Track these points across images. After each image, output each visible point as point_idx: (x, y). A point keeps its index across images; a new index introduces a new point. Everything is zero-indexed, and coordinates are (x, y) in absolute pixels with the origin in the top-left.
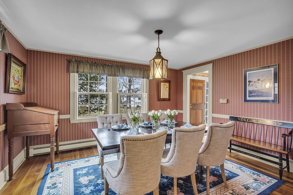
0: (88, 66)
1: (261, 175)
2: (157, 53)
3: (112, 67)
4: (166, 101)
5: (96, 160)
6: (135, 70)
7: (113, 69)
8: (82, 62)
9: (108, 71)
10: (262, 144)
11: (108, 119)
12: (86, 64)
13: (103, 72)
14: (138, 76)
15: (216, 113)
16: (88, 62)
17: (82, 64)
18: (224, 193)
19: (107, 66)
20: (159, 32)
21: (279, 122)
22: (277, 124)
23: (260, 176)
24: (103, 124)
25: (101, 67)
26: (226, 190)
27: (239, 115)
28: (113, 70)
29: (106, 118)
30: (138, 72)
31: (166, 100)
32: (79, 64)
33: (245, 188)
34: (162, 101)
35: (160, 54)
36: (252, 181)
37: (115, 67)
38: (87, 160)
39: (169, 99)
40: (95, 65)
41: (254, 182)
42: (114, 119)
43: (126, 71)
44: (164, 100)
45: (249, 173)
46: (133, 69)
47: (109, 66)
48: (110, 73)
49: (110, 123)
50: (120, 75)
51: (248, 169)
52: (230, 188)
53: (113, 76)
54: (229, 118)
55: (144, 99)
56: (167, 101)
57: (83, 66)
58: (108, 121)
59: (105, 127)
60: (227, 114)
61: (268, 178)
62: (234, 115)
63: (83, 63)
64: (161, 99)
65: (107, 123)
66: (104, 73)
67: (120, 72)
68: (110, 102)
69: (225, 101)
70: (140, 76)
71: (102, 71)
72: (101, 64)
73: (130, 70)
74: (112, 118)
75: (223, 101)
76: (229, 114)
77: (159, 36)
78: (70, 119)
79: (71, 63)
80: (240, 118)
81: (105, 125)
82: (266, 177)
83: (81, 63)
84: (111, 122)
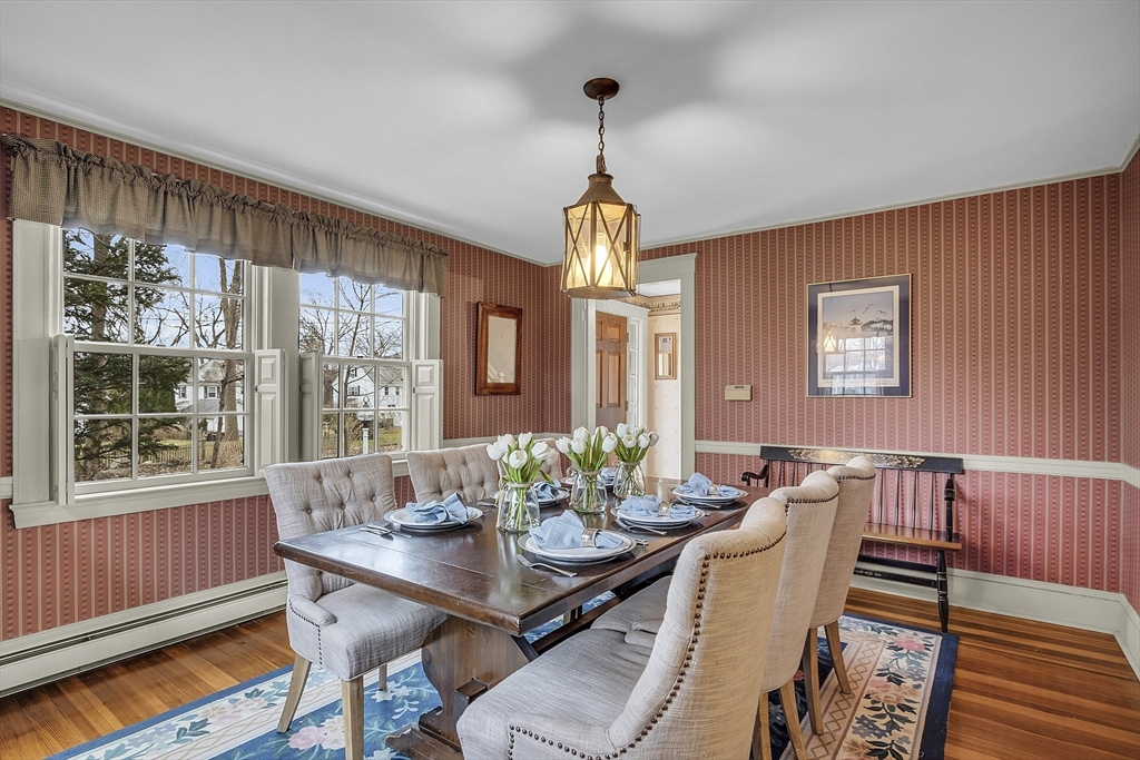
0: (142, 193)
1: (895, 630)
2: (598, 180)
3: (274, 220)
4: (506, 394)
5: (245, 715)
6: (386, 249)
7: (284, 229)
8: (102, 164)
9: (256, 238)
10: (875, 529)
11: (327, 483)
12: (128, 180)
13: (228, 241)
14: (397, 275)
15: (709, 438)
16: (142, 174)
17: (102, 176)
18: (853, 714)
19: (249, 208)
20: (603, 89)
21: (916, 457)
22: (910, 461)
23: (896, 634)
24: (308, 509)
25: (218, 211)
26: (853, 702)
27: (792, 442)
28: (281, 234)
29: (318, 478)
30: (399, 259)
31: (505, 390)
32: (81, 174)
33: (890, 680)
34: (492, 394)
35: (610, 183)
36: (888, 654)
37: (290, 220)
38: (187, 724)
39: (514, 390)
40: (180, 197)
41: (896, 655)
42: (357, 478)
43: (347, 246)
44: (499, 390)
45: (861, 630)
46: (377, 241)
47: (263, 209)
48: (265, 248)
49: (342, 505)
50: (315, 266)
51: (852, 619)
52: (857, 693)
53: (281, 264)
54: (759, 454)
55: (424, 384)
56: (511, 394)
57: (109, 188)
58: (328, 493)
59: (318, 526)
60: (748, 441)
61: (915, 634)
62: (774, 441)
63: (107, 171)
64: (486, 385)
65: (324, 503)
66: (233, 245)
67: (319, 247)
68: (267, 399)
69: (744, 394)
70: (408, 277)
71: (221, 234)
72: (218, 192)
73: (364, 244)
74: (347, 478)
75: (734, 393)
76: (757, 441)
77: (601, 105)
78: (10, 501)
79: (25, 159)
80: (795, 449)
81: (317, 515)
82: (910, 633)
83: (96, 172)
84: (346, 500)
